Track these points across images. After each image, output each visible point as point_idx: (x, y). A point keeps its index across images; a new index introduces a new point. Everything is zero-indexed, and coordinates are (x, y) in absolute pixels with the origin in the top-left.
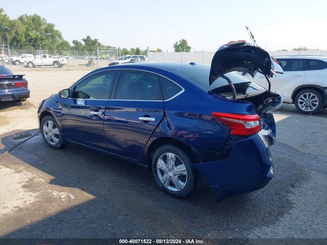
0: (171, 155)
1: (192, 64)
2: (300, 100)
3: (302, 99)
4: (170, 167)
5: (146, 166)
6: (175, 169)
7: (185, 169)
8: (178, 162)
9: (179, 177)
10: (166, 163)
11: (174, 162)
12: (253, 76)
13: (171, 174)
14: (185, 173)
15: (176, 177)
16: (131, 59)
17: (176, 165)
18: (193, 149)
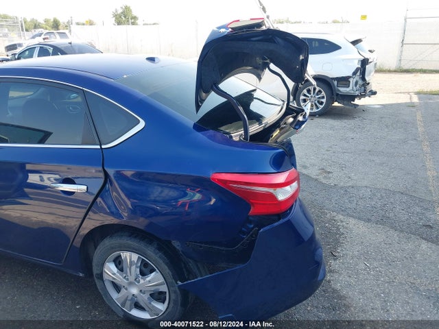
0: (129, 257)
1: (152, 59)
2: (302, 97)
3: (305, 95)
4: (132, 279)
5: (81, 275)
6: (142, 281)
7: (162, 280)
8: (145, 270)
9: (151, 295)
10: (121, 270)
11: (138, 270)
12: (260, 78)
13: (134, 291)
14: (164, 288)
15: (146, 297)
16: (43, 36)
17: (143, 274)
18: (176, 244)
